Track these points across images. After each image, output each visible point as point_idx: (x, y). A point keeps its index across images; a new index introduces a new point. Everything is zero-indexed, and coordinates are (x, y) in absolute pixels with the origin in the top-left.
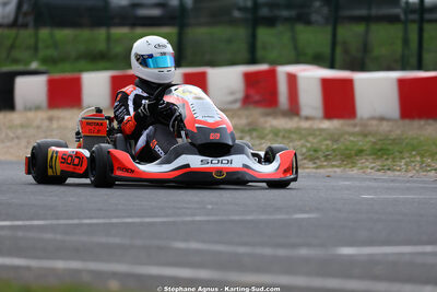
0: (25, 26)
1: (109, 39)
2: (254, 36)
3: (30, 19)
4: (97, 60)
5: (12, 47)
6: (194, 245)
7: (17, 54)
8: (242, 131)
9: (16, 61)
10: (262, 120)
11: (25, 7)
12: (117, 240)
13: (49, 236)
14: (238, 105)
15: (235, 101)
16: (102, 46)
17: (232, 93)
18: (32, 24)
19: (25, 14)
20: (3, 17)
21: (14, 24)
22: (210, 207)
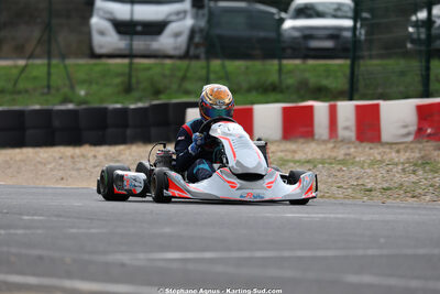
0: (197, 57)
1: (280, 71)
2: (428, 69)
3: (201, 51)
4: (269, 91)
5: (184, 78)
6: (367, 279)
7: (189, 86)
8: (415, 165)
9: (187, 93)
10: (436, 153)
11: (197, 39)
12: (288, 273)
13: (219, 268)
14: (411, 138)
15: (408, 134)
16: (274, 78)
17: (405, 126)
18: (203, 56)
19: (197, 46)
20: (176, 48)
21: (186, 56)
22: (382, 240)
